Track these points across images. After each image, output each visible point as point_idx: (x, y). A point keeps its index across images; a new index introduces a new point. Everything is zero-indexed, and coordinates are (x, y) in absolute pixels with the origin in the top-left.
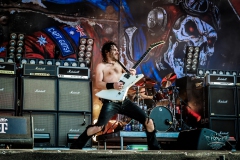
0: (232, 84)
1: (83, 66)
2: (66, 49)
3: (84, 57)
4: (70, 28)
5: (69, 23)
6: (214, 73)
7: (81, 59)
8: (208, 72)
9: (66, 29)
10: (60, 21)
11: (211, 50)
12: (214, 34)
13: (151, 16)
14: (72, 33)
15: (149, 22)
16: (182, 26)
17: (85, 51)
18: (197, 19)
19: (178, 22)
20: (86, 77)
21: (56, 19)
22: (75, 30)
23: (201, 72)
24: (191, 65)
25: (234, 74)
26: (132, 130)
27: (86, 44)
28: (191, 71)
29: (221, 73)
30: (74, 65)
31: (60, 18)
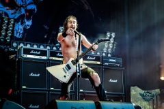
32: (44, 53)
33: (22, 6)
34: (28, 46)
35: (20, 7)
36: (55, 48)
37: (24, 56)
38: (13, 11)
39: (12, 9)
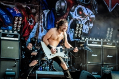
0: (100, 46)
1: (16, 33)
2: (8, 20)
3: (17, 28)
4: (11, 9)
5: (10, 6)
8: (87, 38)
9: (8, 9)
10: (4, 4)
11: (91, 25)
13: (57, 4)
14: (12, 11)
15: (56, 7)
16: (76, 11)
17: (18, 24)
18: (83, 7)
19: (73, 8)
20: (17, 39)
21: (2, 3)
22: (13, 10)
23: (83, 38)
24: (78, 34)
25: (102, 40)
26: (43, 70)
27: (18, 20)
28: (78, 38)
29: (94, 39)
30: (11, 32)
31: (4, 3)
32: (99, 43)
33: (88, 16)
34: (91, 39)
35: (87, 16)
36: (105, 40)
37: (88, 45)
38: (83, 18)
39: (83, 17)
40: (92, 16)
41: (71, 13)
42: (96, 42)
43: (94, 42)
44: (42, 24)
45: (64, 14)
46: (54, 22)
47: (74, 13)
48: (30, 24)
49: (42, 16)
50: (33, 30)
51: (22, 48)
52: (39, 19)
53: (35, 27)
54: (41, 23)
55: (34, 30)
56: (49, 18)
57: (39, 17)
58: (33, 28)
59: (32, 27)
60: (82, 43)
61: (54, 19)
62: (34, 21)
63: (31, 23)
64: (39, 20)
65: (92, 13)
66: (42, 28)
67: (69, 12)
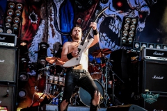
1: (9, 32)
3: (12, 23)
6: (151, 47)
7: (8, 25)
8: (144, 46)
11: (142, 26)
12: (147, 9)
16: (110, 0)
20: (12, 45)
23: (137, 45)
24: (128, 37)
27: (15, 9)
29: (158, 48)
33: (135, 9)
35: (133, 10)
37: (147, 57)
38: (126, 14)
39: (125, 12)
40: (143, 9)
41: (102, 5)
42: (161, 52)
43: (158, 52)
44: (52, 23)
45: (90, 7)
46: (72, 19)
47: (107, 4)
48: (32, 21)
49: (52, 8)
50: (38, 32)
51: (21, 61)
52: (47, 14)
53: (42, 27)
54: (51, 20)
55: (40, 32)
56: (65, 12)
57: (47, 11)
58: (38, 29)
59: (35, 26)
60: (134, 54)
61: (72, 14)
62: (39, 16)
63: (34, 20)
64: (47, 16)
65: (144, 2)
66: (53, 30)
67: (99, 4)
